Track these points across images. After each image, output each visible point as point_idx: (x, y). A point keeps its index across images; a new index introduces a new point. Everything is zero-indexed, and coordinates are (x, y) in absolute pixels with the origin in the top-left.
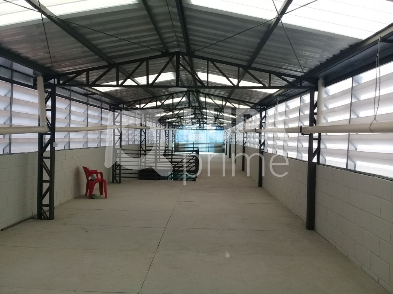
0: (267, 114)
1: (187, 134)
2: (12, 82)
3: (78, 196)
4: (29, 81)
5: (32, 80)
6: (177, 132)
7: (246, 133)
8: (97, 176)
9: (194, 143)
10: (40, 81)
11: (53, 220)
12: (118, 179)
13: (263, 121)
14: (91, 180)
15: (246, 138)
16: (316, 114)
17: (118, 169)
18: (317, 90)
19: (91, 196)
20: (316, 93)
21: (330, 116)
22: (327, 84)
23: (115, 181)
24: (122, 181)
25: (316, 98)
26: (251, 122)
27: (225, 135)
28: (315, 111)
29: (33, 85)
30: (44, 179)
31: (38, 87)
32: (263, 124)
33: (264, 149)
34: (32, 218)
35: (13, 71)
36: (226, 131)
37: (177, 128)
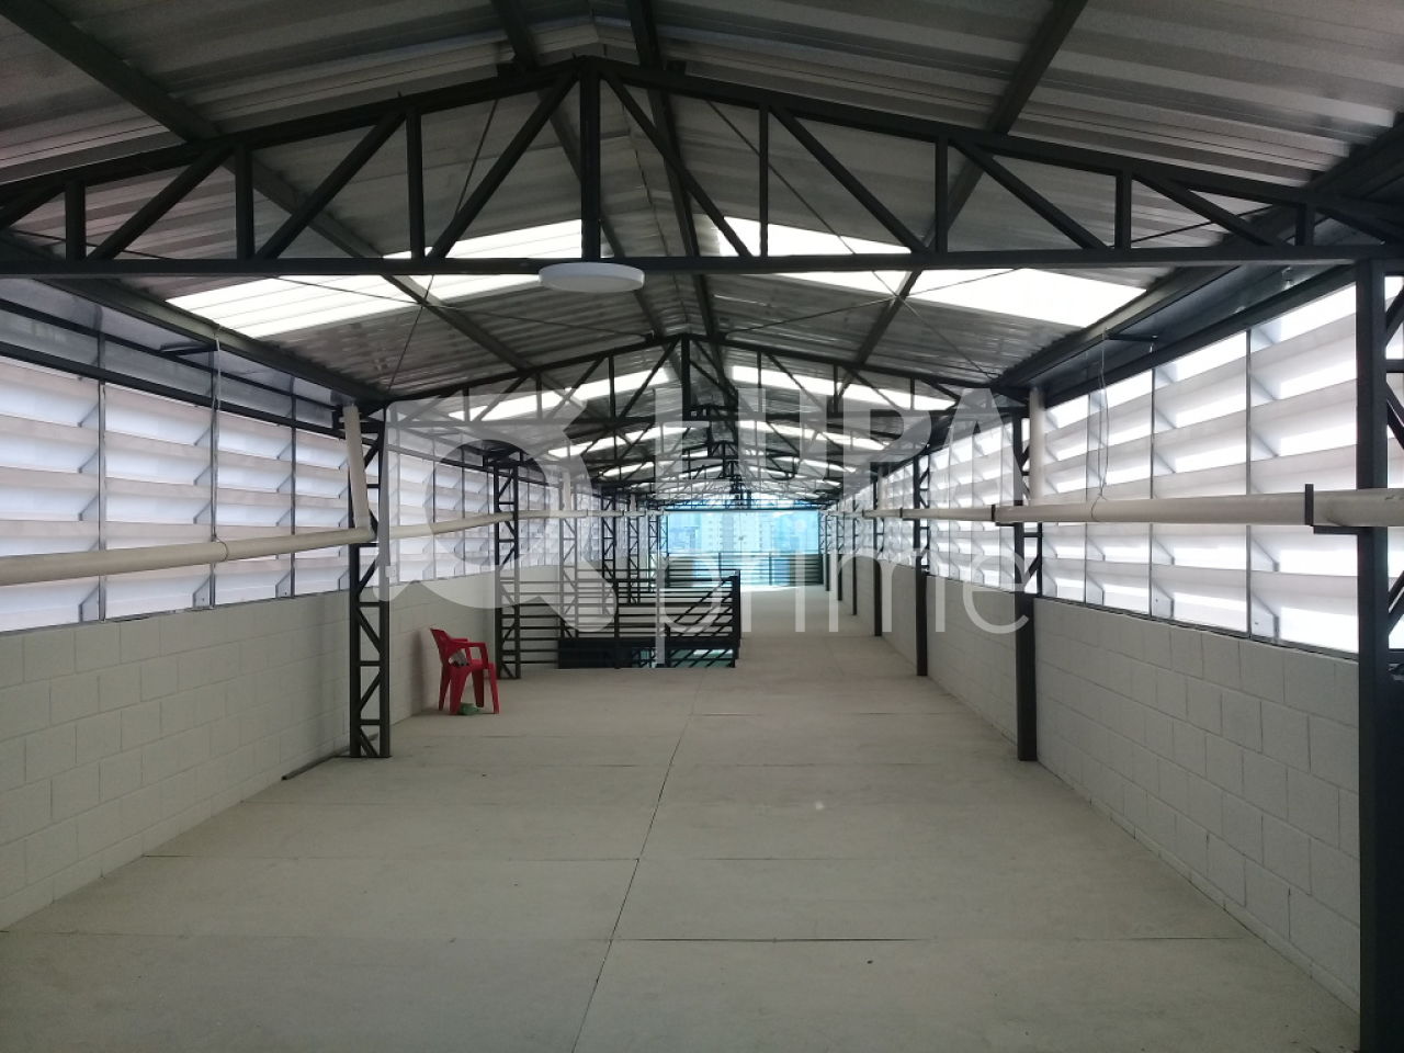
0: (935, 466)
1: (693, 524)
2: (294, 424)
3: (420, 711)
4: (321, 417)
5: (329, 414)
6: (663, 521)
7: (883, 520)
8: (468, 653)
9: (720, 557)
10: (351, 416)
11: (390, 759)
12: (511, 667)
13: (924, 485)
14: (456, 664)
15: (882, 534)
16: (1026, 474)
17: (511, 640)
18: (1027, 417)
19: (458, 710)
20: (1026, 423)
21: (1062, 479)
22: (1050, 401)
23: (504, 673)
24: (522, 675)
25: (1026, 436)
26: (894, 485)
27: (823, 525)
28: (1026, 467)
29: (330, 427)
30: (363, 658)
31: (346, 431)
32: (922, 494)
33: (928, 566)
34: (336, 755)
35: (294, 397)
36: (825, 513)
37: (662, 508)
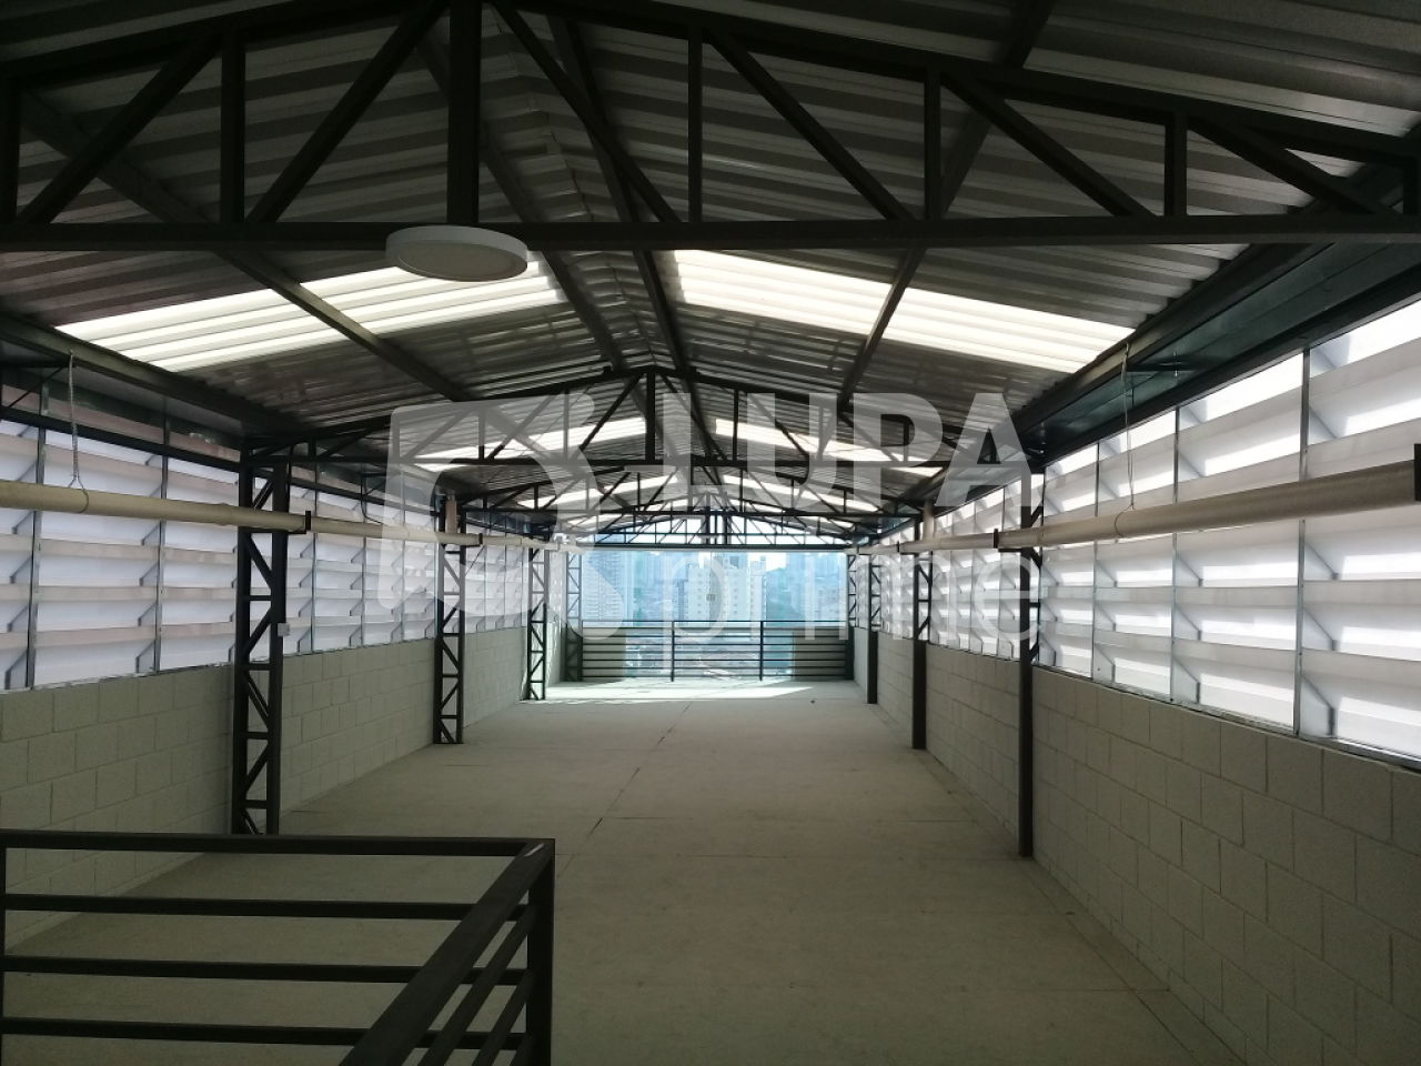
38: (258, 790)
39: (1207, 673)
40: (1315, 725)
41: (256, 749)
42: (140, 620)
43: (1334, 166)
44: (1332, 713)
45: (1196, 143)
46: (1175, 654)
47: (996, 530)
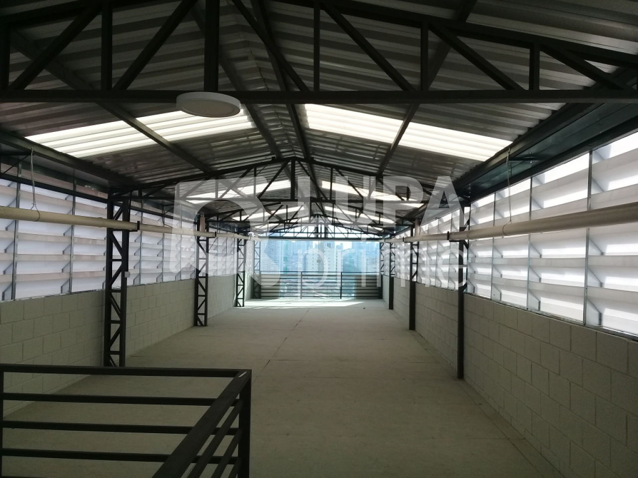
38: (116, 346)
39: (544, 297)
40: (593, 320)
41: (115, 328)
42: (63, 270)
43: (606, 68)
44: (600, 315)
45: (544, 57)
46: (529, 288)
47: (448, 232)
